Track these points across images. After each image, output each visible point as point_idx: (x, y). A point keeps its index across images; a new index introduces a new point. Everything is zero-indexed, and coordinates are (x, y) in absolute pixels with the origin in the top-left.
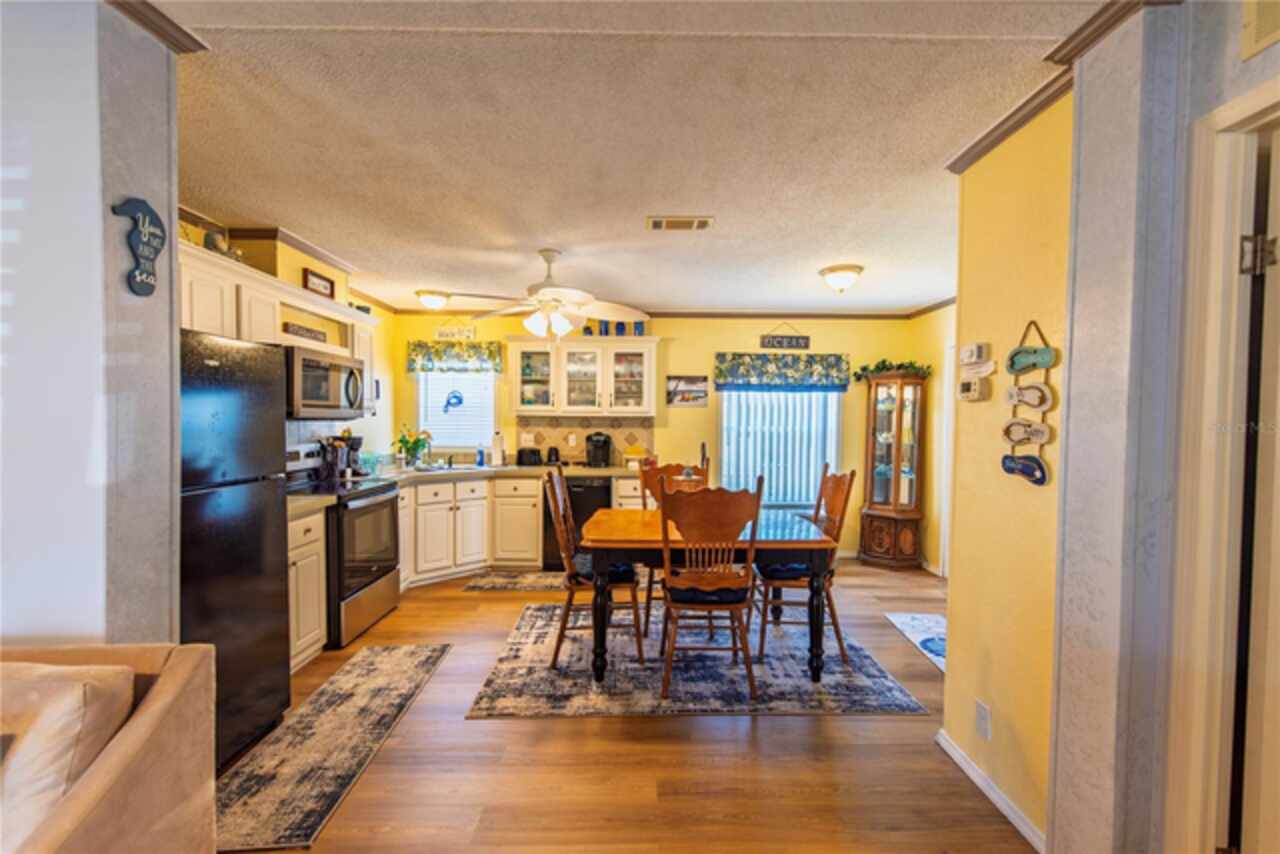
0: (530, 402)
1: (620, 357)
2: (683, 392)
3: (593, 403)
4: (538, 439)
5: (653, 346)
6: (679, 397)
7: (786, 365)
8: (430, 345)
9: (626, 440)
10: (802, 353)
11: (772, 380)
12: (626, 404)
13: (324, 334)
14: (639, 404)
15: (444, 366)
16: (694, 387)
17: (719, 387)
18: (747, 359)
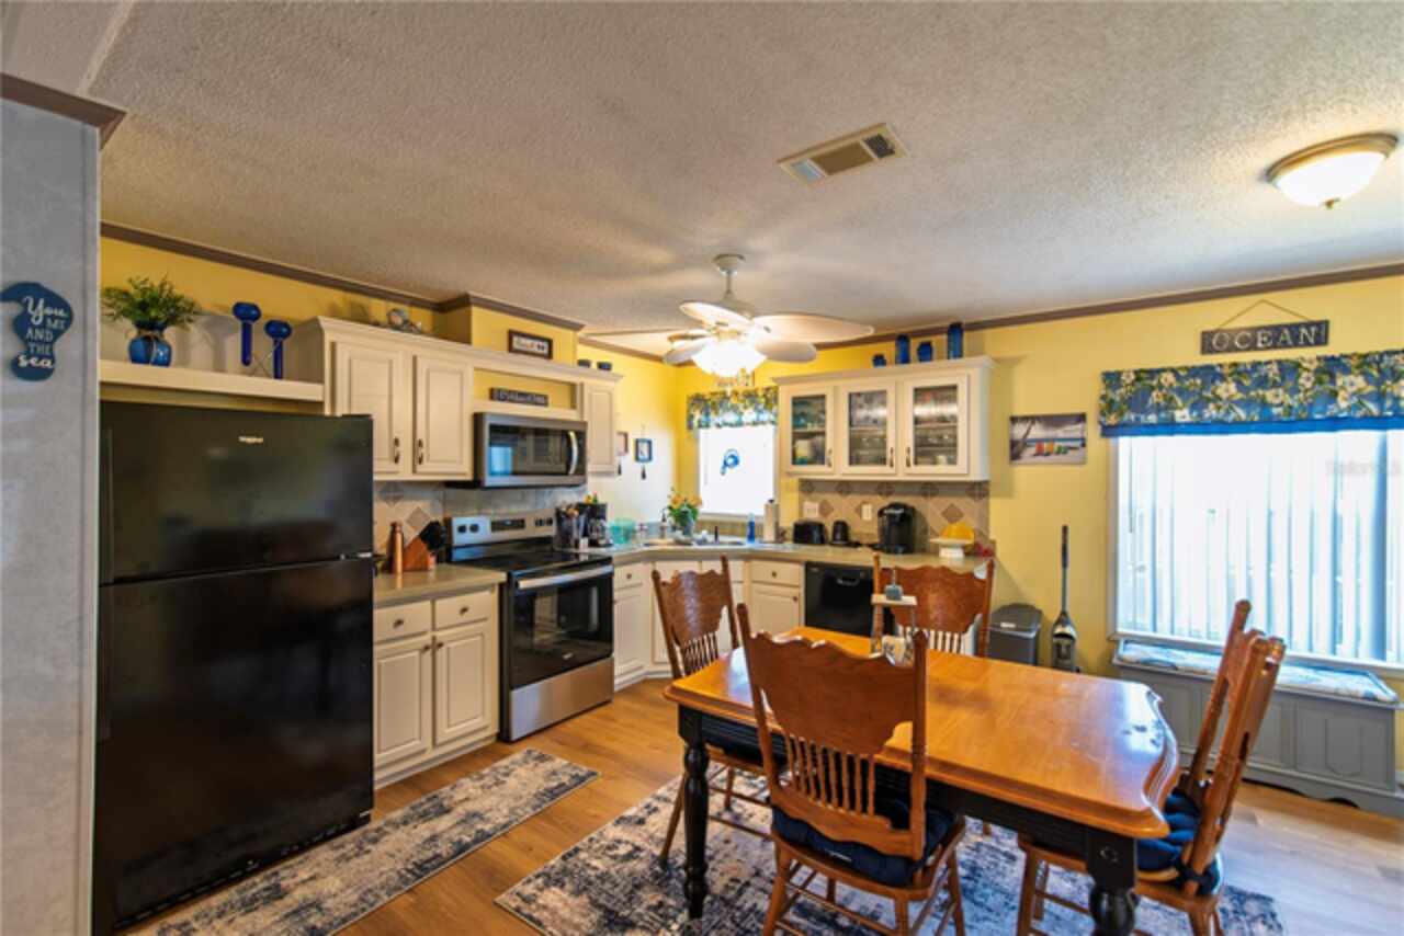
0: (803, 462)
1: (921, 394)
2: (1039, 441)
3: (882, 461)
4: (825, 509)
5: (975, 373)
6: (1032, 450)
7: (1263, 382)
8: (707, 397)
9: (945, 514)
10: (1308, 355)
11: (1228, 413)
12: (935, 463)
13: (546, 397)
14: (952, 462)
15: (719, 420)
16: (1060, 433)
17: (1108, 431)
18: (1169, 378)
